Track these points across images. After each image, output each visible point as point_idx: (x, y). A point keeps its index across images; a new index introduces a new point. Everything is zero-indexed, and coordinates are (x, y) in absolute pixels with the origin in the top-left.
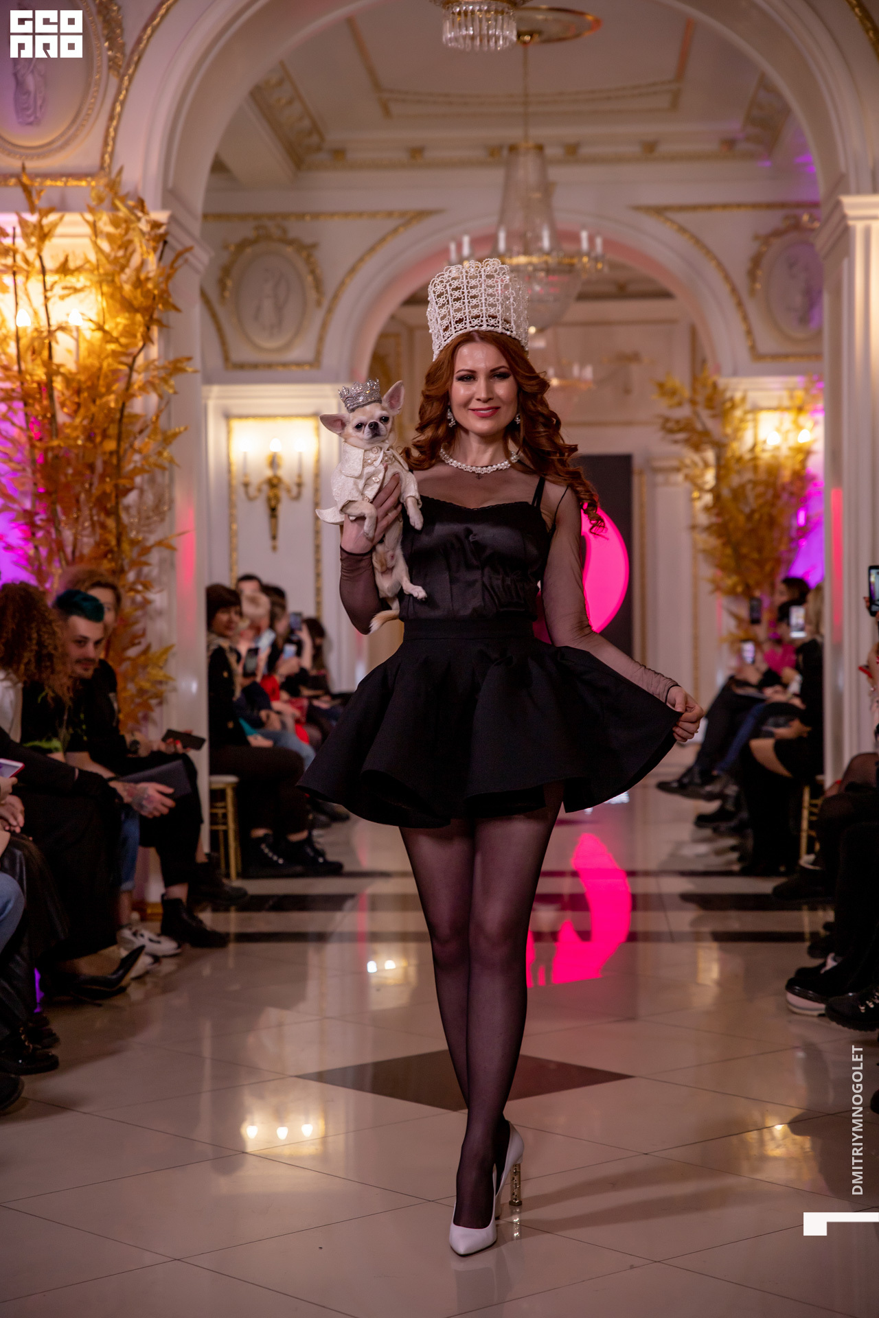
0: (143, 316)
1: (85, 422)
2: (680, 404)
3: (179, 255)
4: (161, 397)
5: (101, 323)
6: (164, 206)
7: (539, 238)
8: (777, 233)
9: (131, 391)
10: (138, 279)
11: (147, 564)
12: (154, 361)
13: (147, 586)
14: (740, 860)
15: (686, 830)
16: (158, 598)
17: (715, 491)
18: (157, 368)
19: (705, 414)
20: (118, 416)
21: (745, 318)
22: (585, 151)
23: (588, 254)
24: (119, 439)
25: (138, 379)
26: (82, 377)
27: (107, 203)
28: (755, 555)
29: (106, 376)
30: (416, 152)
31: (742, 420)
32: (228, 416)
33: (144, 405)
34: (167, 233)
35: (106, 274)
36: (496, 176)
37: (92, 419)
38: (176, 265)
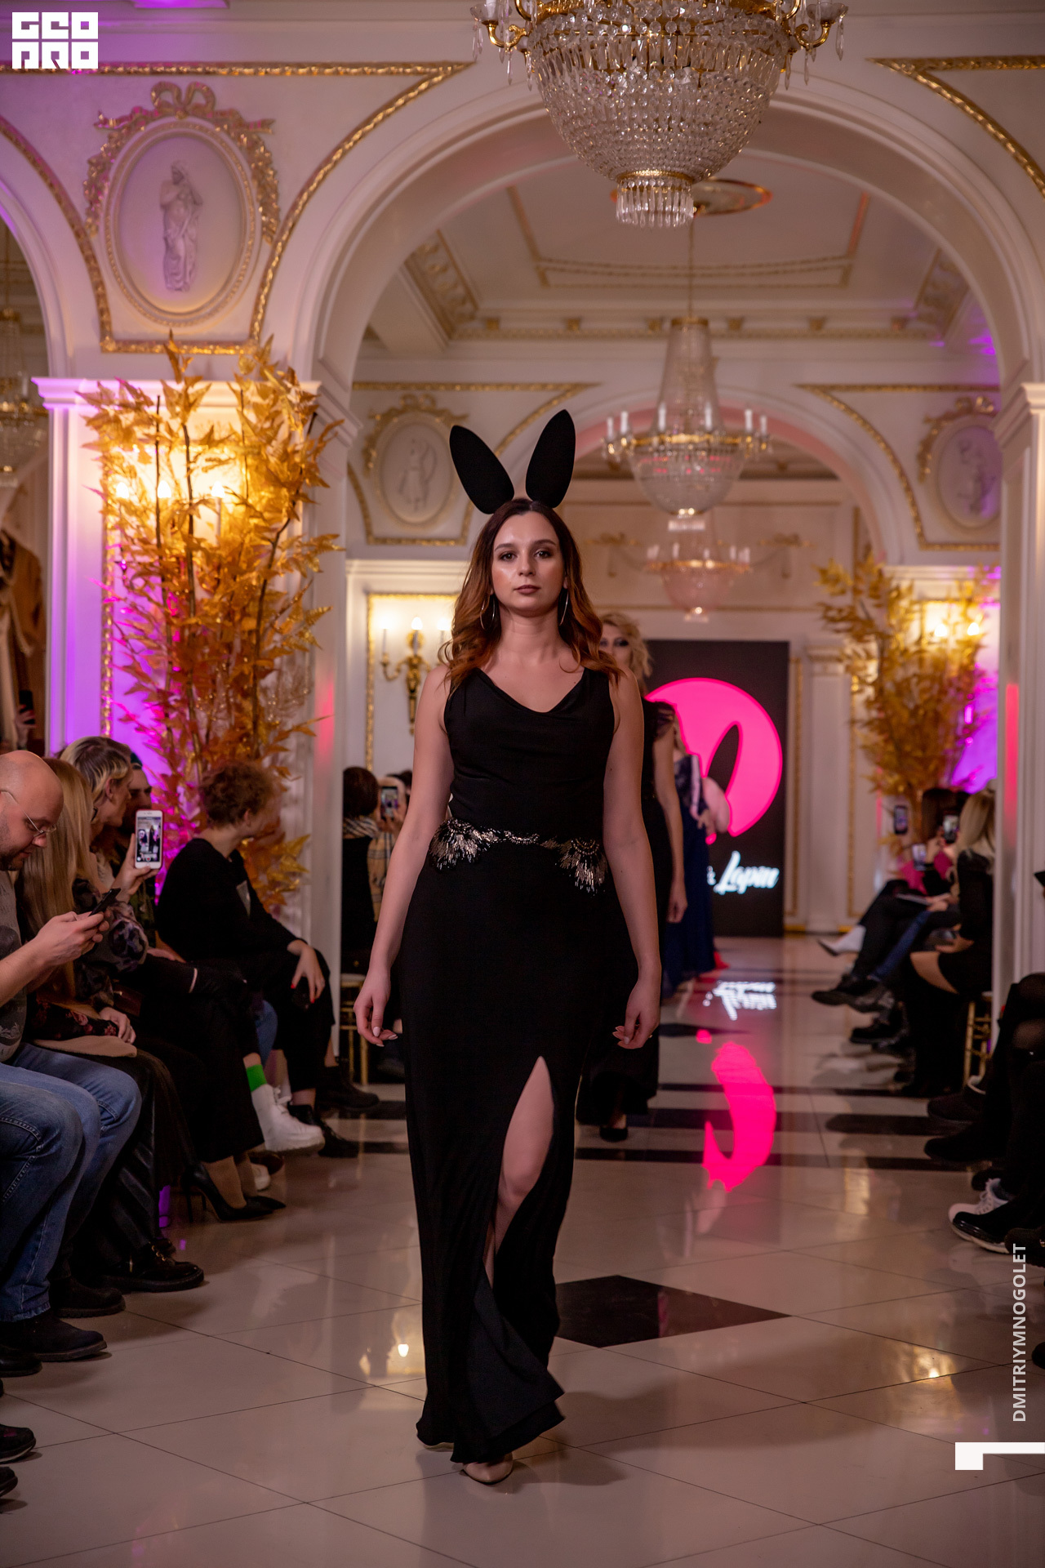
0: (289, 491)
1: (224, 600)
2: (843, 592)
3: (329, 428)
4: (304, 575)
5: (245, 497)
6: (314, 378)
7: (702, 416)
8: (949, 416)
9: (274, 569)
10: (285, 451)
11: (285, 750)
12: (299, 537)
13: (283, 773)
14: (898, 1077)
15: (838, 1042)
16: (293, 786)
17: (878, 685)
18: (302, 545)
19: (869, 603)
20: (259, 593)
21: (914, 504)
22: (748, 326)
23: (752, 435)
24: (259, 618)
25: (281, 555)
26: (223, 553)
27: (254, 373)
28: (919, 754)
29: (248, 552)
30: (573, 323)
31: (908, 611)
32: (368, 593)
33: (286, 583)
34: (317, 406)
35: (252, 446)
36: (659, 348)
37: (232, 595)
38: (325, 439)
